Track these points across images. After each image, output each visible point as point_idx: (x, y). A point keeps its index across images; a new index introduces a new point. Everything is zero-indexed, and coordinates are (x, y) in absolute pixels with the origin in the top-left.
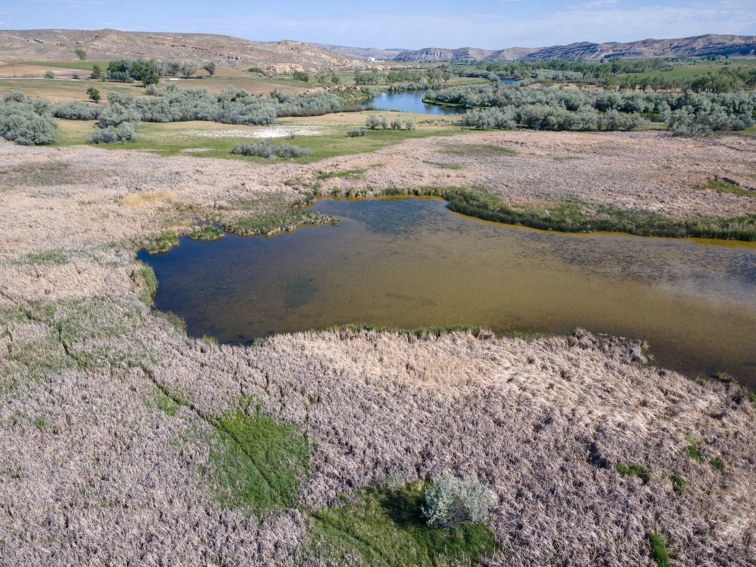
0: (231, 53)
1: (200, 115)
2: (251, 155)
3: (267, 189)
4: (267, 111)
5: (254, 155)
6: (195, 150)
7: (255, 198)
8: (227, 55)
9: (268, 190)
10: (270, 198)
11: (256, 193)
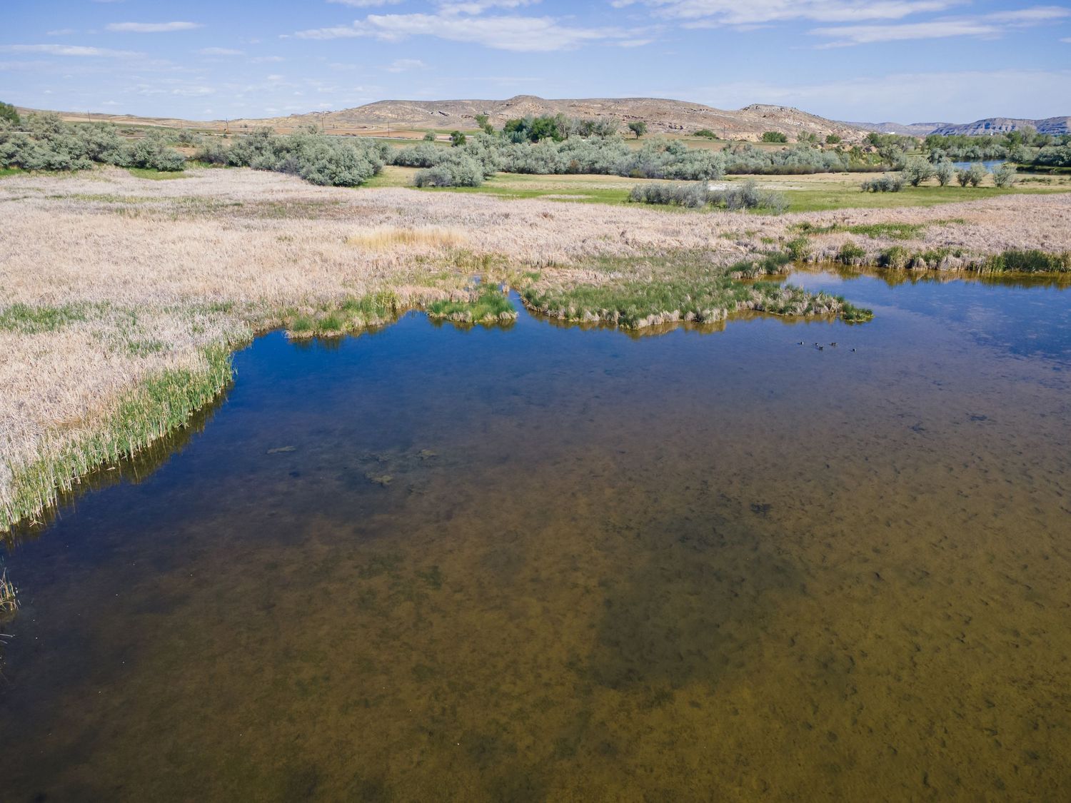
0: (675, 121)
1: (597, 166)
2: (660, 202)
3: (672, 242)
4: (709, 158)
5: (667, 202)
6: (563, 196)
7: (639, 254)
8: (668, 125)
9: (675, 244)
10: (674, 255)
11: (647, 247)
